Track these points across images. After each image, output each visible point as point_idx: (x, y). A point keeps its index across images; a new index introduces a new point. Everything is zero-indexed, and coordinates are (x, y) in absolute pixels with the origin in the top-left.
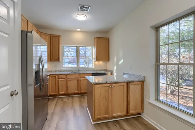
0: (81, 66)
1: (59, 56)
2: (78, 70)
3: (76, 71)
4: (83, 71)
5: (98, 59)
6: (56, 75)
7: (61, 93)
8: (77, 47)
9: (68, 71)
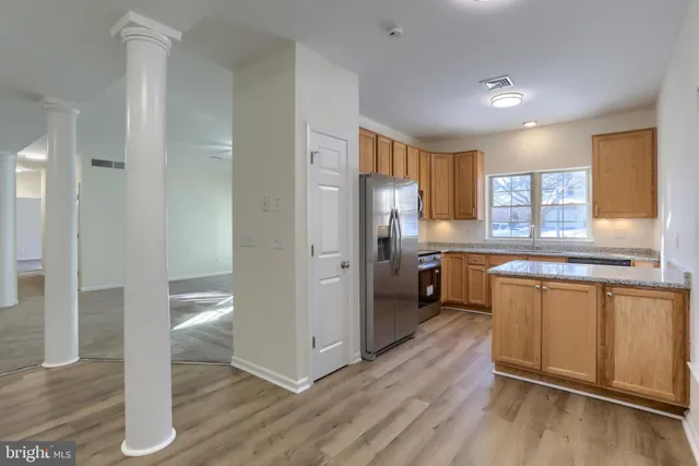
0: (545, 234)
1: (474, 206)
2: (531, 244)
3: (526, 247)
4: (549, 247)
5: (599, 211)
6: (461, 253)
7: (473, 301)
8: (531, 174)
9: (504, 247)
